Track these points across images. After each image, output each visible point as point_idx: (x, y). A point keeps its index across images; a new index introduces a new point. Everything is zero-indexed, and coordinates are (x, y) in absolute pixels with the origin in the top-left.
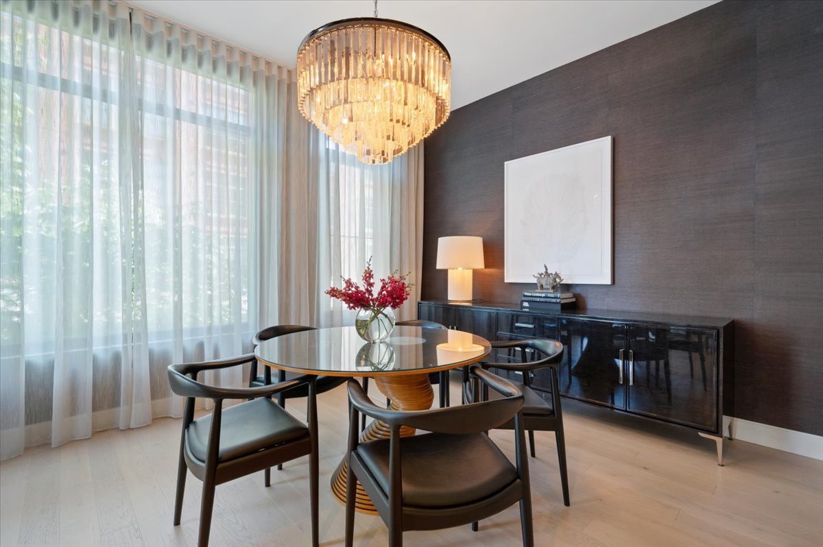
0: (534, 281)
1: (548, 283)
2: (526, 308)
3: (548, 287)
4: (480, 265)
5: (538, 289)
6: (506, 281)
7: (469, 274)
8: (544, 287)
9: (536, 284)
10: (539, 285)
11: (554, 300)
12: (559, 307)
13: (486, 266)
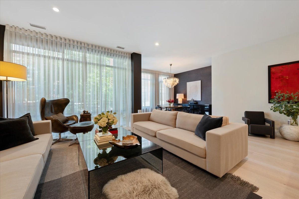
1: (192, 100)
4: (183, 98)
6: (187, 100)
11: (193, 103)
13: (184, 98)
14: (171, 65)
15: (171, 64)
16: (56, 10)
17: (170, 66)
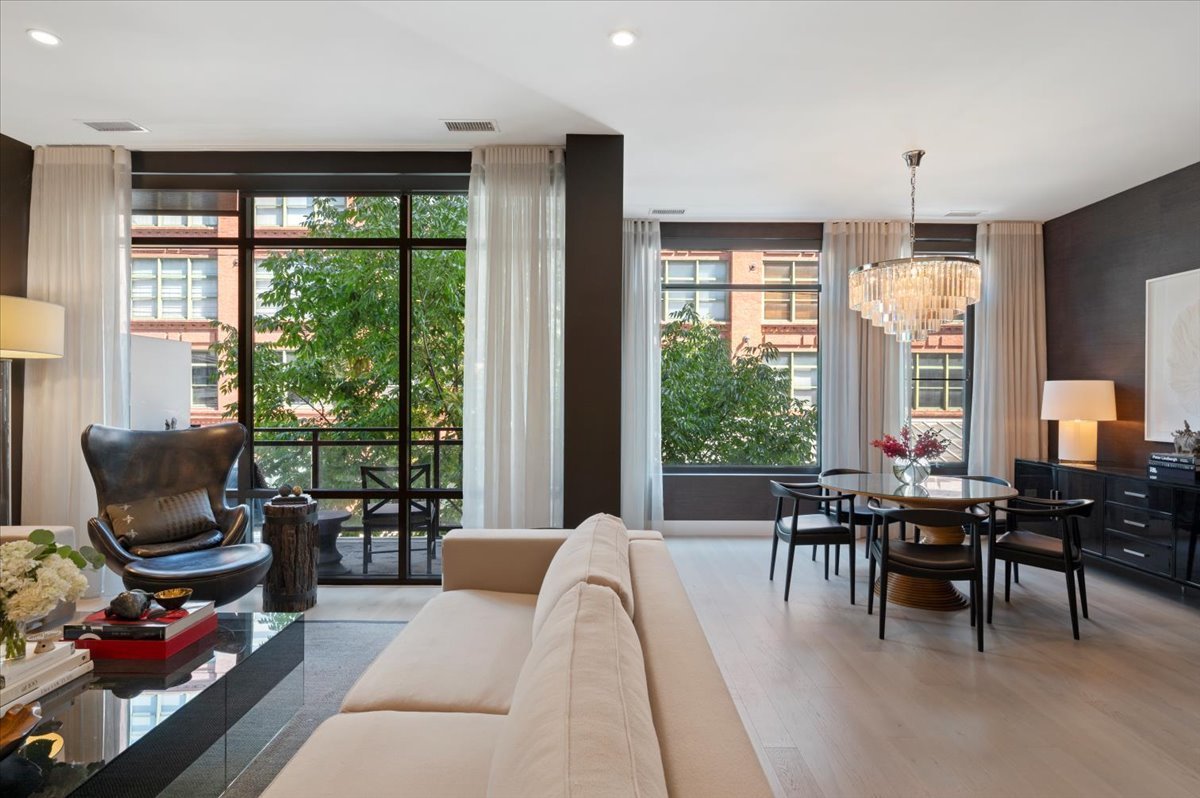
0: (1171, 440)
1: (1188, 445)
2: (1153, 474)
3: (1188, 449)
4: (1110, 416)
5: (1175, 451)
6: (1146, 439)
7: (1093, 427)
8: (1183, 449)
9: (1172, 444)
10: (1176, 446)
11: (1187, 467)
12: (1192, 476)
13: (1118, 419)
14: (915, 159)
15: (915, 148)
16: (44, 38)
17: (908, 170)
